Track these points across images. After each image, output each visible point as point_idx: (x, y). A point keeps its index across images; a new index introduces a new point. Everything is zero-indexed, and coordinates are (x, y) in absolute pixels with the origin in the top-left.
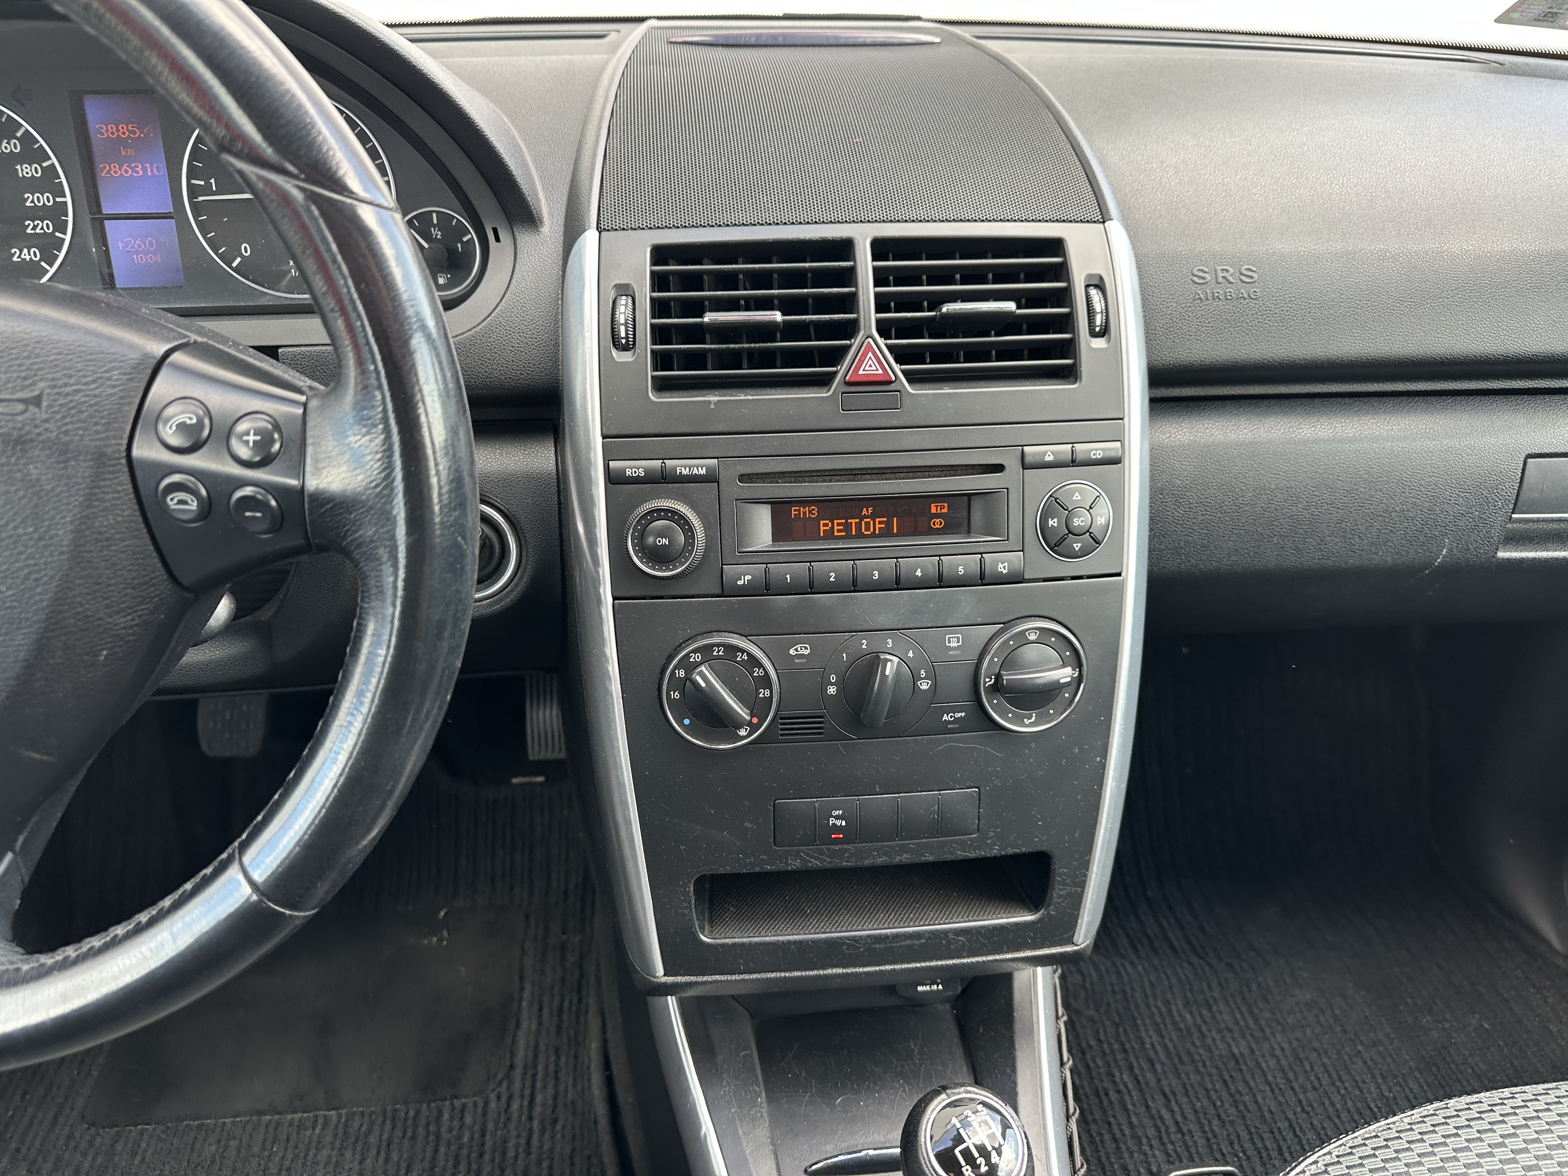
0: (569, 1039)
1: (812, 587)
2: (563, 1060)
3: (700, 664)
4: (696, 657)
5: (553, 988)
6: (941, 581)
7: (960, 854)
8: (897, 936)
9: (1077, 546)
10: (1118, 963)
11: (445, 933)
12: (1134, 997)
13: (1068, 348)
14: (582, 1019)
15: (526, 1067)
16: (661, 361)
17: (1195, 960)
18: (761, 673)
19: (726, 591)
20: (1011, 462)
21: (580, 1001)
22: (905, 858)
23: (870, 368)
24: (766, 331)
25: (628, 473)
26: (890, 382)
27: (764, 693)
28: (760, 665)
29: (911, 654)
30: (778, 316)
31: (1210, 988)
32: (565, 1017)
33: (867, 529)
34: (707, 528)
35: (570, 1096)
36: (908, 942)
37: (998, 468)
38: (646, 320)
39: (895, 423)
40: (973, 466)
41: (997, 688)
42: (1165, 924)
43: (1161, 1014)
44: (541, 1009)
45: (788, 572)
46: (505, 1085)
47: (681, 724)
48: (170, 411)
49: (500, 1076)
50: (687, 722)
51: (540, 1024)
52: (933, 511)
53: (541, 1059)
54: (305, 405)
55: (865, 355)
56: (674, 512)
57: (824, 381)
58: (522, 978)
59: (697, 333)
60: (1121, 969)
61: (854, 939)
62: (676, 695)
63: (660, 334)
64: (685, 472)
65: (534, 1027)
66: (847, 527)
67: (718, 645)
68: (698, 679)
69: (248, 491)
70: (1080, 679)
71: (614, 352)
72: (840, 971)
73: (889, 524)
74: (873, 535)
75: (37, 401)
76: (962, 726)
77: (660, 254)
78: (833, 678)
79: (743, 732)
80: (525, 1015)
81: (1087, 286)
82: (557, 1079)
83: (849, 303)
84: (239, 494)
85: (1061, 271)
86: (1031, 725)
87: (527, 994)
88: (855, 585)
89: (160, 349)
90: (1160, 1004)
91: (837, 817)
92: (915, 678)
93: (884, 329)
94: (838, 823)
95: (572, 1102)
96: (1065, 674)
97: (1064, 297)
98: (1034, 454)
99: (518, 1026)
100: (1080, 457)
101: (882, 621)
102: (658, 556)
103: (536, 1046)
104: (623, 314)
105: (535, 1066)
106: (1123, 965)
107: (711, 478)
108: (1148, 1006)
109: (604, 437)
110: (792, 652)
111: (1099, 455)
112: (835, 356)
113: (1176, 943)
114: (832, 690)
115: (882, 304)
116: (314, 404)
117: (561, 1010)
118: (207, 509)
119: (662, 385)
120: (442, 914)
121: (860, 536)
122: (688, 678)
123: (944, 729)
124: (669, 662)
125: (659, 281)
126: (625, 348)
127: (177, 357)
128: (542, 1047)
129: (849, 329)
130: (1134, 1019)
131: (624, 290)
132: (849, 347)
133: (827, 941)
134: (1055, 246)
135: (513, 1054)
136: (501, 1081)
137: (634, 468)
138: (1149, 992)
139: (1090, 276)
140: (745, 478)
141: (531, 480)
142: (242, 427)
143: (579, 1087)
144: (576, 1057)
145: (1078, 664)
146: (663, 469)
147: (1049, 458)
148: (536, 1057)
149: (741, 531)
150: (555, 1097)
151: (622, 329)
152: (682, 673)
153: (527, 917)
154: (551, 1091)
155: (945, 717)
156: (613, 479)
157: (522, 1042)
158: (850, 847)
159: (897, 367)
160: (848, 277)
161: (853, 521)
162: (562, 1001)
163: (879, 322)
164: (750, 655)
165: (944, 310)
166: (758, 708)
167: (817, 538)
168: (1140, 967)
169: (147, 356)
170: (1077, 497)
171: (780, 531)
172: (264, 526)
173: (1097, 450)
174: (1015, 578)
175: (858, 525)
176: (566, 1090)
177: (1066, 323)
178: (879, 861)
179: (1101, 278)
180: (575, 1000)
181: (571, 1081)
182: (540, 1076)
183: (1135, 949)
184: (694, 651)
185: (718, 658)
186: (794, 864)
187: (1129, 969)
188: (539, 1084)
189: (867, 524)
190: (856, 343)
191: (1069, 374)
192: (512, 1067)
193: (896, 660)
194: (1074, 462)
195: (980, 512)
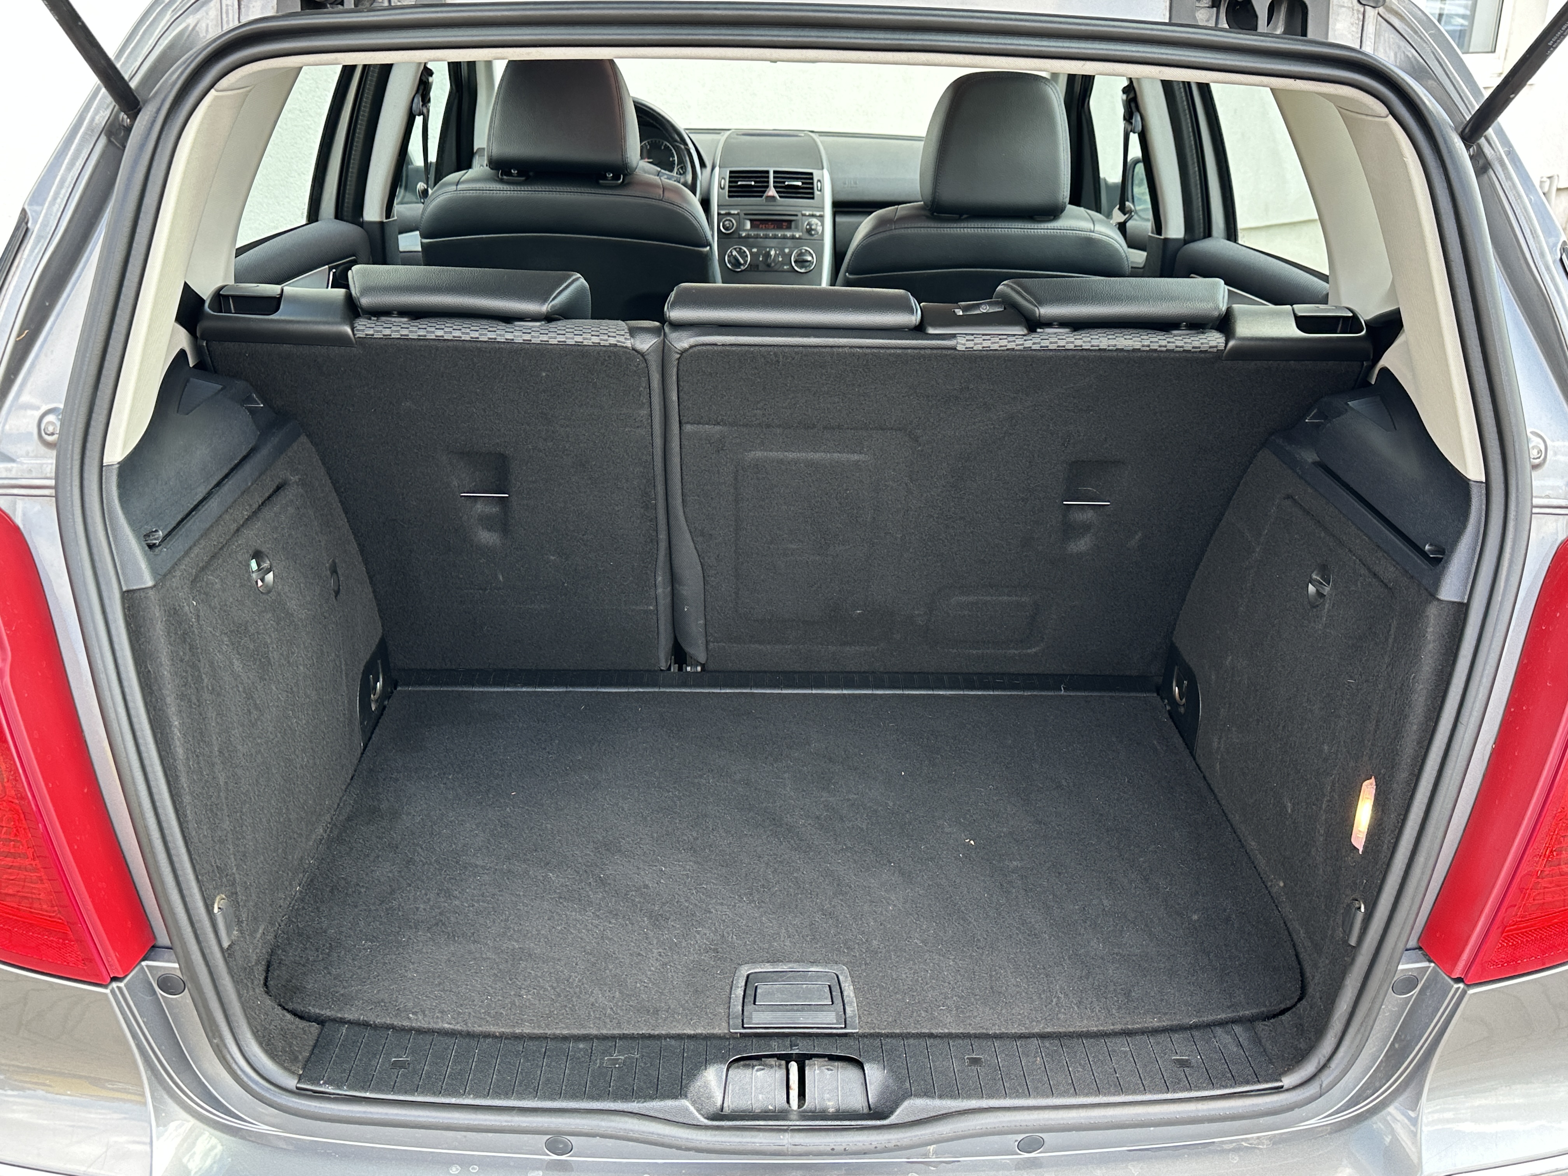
1: (758, 237)
6: (784, 237)
9: (815, 233)
13: (813, 193)
16: (730, 191)
18: (747, 254)
19: (740, 237)
20: (799, 214)
23: (771, 194)
24: (751, 187)
26: (775, 197)
27: (747, 259)
28: (746, 252)
29: (777, 252)
30: (753, 184)
34: (737, 224)
37: (796, 215)
38: (727, 184)
39: (776, 205)
40: (792, 215)
41: (796, 261)
45: (752, 233)
47: (729, 264)
52: (784, 223)
55: (770, 192)
56: (730, 221)
57: (761, 196)
59: (737, 187)
63: (730, 187)
64: (733, 213)
66: (766, 226)
67: (738, 247)
70: (816, 260)
71: (720, 190)
73: (774, 225)
74: (771, 227)
76: (788, 270)
77: (731, 172)
78: (761, 257)
79: (742, 267)
81: (818, 182)
83: (768, 182)
85: (812, 179)
86: (803, 270)
88: (766, 237)
92: (778, 258)
93: (775, 187)
96: (811, 259)
97: (812, 183)
98: (804, 214)
100: (815, 215)
101: (772, 245)
102: (726, 229)
104: (723, 183)
107: (738, 214)
109: (718, 206)
110: (753, 250)
112: (764, 192)
114: (761, 259)
115: (774, 182)
119: (730, 196)
121: (769, 227)
123: (785, 270)
124: (727, 251)
125: (730, 177)
126: (723, 189)
129: (767, 187)
131: (723, 178)
134: (811, 174)
137: (723, 212)
139: (818, 180)
140: (745, 214)
145: (814, 257)
146: (728, 212)
147: (808, 214)
149: (744, 225)
151: (723, 185)
152: (730, 253)
155: (784, 266)
156: (719, 214)
159: (777, 194)
160: (768, 177)
161: (767, 224)
163: (773, 186)
164: (744, 250)
165: (787, 184)
166: (746, 262)
167: (759, 227)
170: (814, 223)
171: (752, 225)
173: (818, 214)
174: (800, 238)
177: (813, 188)
179: (821, 181)
184: (733, 249)
185: (738, 250)
189: (770, 225)
190: (768, 189)
191: (813, 198)
193: (774, 253)
194: (813, 216)
195: (793, 224)
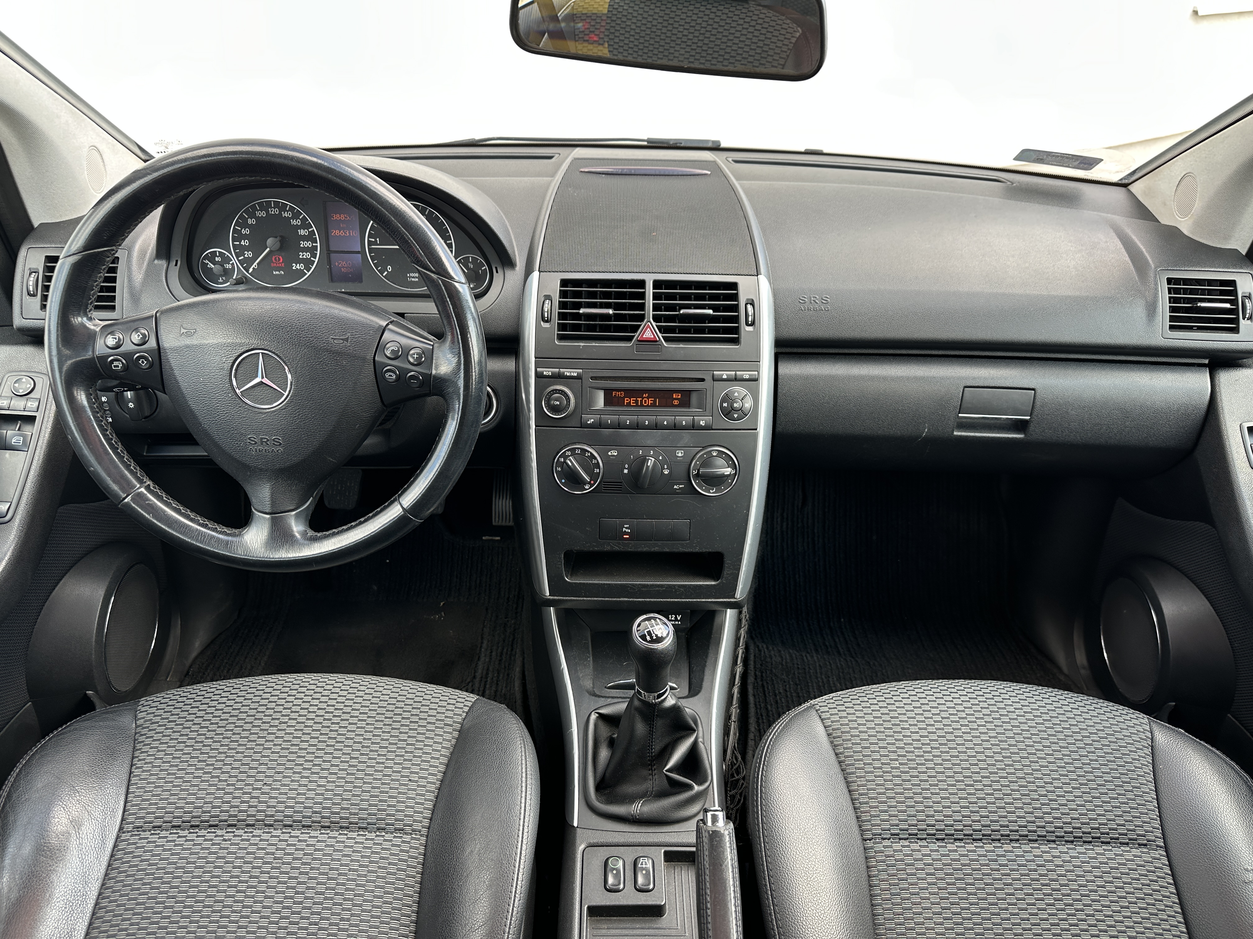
0: (505, 667)
1: (620, 426)
2: (501, 675)
3: (569, 456)
4: (569, 453)
5: (498, 643)
6: (675, 427)
7: (681, 550)
8: (652, 585)
9: (736, 416)
10: (804, 655)
11: (443, 614)
12: (809, 672)
13: (736, 330)
14: (513, 658)
15: (482, 677)
16: (562, 327)
17: (849, 658)
18: (596, 462)
19: (584, 425)
20: (708, 378)
21: (512, 650)
22: (656, 549)
23: (648, 335)
24: (607, 317)
25: (545, 373)
26: (657, 341)
27: (597, 471)
28: (595, 458)
29: (661, 458)
30: (611, 312)
31: (854, 672)
32: (504, 657)
33: (645, 403)
34: (576, 399)
35: (503, 691)
36: (657, 589)
37: (703, 380)
38: (556, 310)
39: (658, 358)
40: (692, 379)
41: (698, 476)
42: (837, 640)
43: (823, 682)
44: (491, 652)
45: (609, 419)
46: (470, 684)
47: (561, 482)
48: (388, 346)
49: (468, 680)
50: (563, 481)
51: (491, 659)
52: (674, 397)
53: (490, 675)
54: (433, 346)
55: (646, 329)
56: (563, 391)
57: (630, 339)
58: (482, 638)
59: (578, 316)
60: (805, 658)
61: (633, 585)
62: (560, 469)
63: (562, 316)
64: (568, 374)
65: (487, 660)
66: (637, 402)
67: (578, 448)
68: (569, 462)
69: (412, 373)
70: (735, 474)
71: (542, 323)
72: (626, 599)
73: (655, 401)
74: (648, 406)
75: (347, 340)
76: (682, 492)
77: (564, 283)
78: (627, 466)
79: (587, 487)
80: (483, 655)
81: (746, 304)
82: (497, 684)
83: (642, 307)
84: (409, 374)
85: (735, 297)
86: (713, 493)
87: (484, 645)
88: (638, 426)
89: (384, 323)
90: (823, 677)
91: (626, 528)
92: (663, 468)
93: (656, 319)
94: (627, 530)
95: (505, 695)
96: (728, 471)
97: (736, 308)
98: (718, 375)
99: (479, 659)
100: (738, 377)
101: (649, 442)
102: (555, 409)
103: (488, 669)
104: (547, 307)
105: (487, 678)
106: (806, 656)
107: (579, 377)
108: (817, 678)
109: (536, 358)
110: (609, 454)
111: (747, 377)
112: (635, 329)
113: (841, 651)
114: (626, 471)
115: (656, 308)
116: (436, 345)
117: (502, 653)
118: (398, 378)
119: (561, 338)
120: (442, 604)
121: (642, 405)
122: (565, 462)
123: (675, 492)
124: (557, 455)
125: (563, 294)
126: (547, 321)
127: (390, 326)
128: (491, 668)
129: (641, 318)
130: (808, 683)
131: (548, 297)
132: (640, 325)
133: (621, 585)
134: (734, 286)
135: (475, 672)
136: (469, 682)
137: (547, 372)
138: (818, 671)
139: (748, 300)
140: (594, 378)
141: (504, 374)
142: (412, 352)
143: (508, 688)
144: (508, 675)
145: (734, 467)
146: (559, 372)
147: (725, 377)
148: (487, 674)
149: (591, 401)
150: (496, 692)
151: (546, 314)
152: (562, 460)
153: (487, 609)
154: (494, 688)
155: (675, 487)
156: (538, 376)
157: (480, 667)
158: (632, 542)
159: (660, 335)
160: (642, 296)
161: (639, 399)
162: (503, 649)
163: (653, 315)
164: (591, 453)
165: (682, 312)
166: (594, 477)
167: (623, 405)
168: (815, 658)
169: (381, 326)
170: (736, 394)
171: (608, 401)
172: (417, 386)
173: (747, 375)
174: (707, 428)
175: (641, 401)
176: (502, 689)
177: (736, 319)
178: (645, 549)
179: (753, 300)
180: (509, 650)
181: (504, 685)
182: (488, 682)
183: (816, 650)
184: (568, 450)
185: (578, 454)
186: (607, 548)
187: (809, 658)
188: (488, 686)
189: (645, 401)
190: (643, 324)
191: (736, 341)
192: (474, 677)
193: (653, 459)
194: (736, 379)
195: (694, 398)
